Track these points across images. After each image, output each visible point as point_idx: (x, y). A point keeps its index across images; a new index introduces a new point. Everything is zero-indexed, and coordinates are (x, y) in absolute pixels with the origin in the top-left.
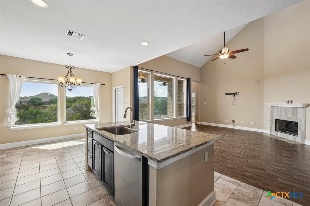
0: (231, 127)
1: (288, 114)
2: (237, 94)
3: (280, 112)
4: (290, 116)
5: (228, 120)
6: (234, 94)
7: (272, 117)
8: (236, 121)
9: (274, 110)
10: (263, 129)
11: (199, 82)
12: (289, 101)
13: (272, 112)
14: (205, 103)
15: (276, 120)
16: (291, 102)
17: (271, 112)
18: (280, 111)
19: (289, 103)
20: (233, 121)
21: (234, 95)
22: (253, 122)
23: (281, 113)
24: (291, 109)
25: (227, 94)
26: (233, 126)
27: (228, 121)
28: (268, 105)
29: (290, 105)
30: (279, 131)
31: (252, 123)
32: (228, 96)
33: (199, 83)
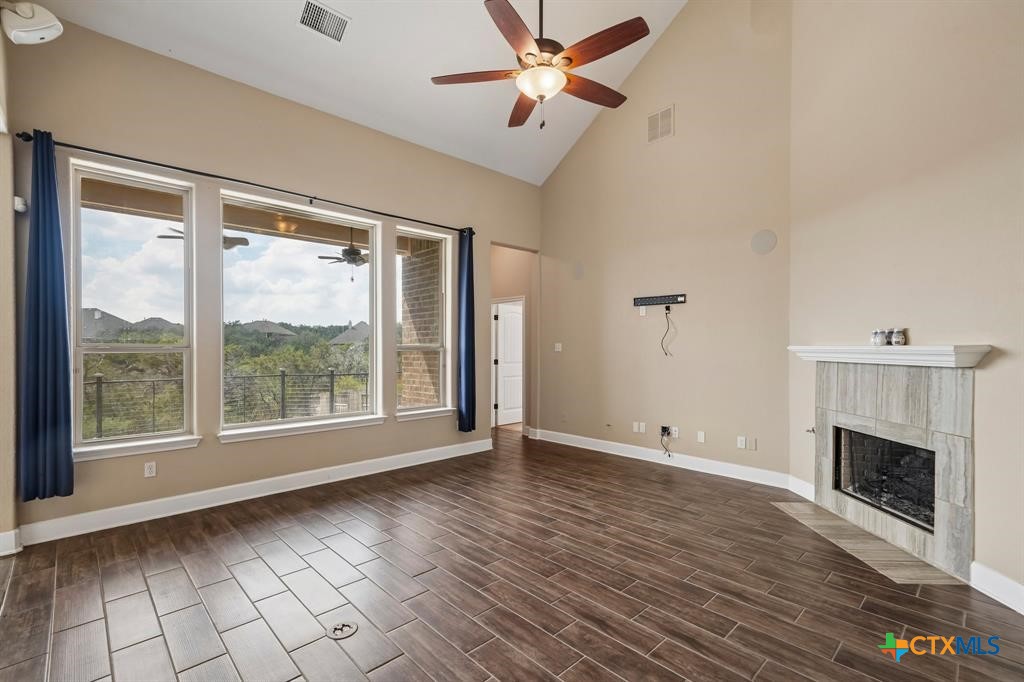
0: (654, 456)
1: (888, 402)
2: (680, 299)
3: (855, 391)
4: (897, 418)
5: (643, 424)
6: (669, 301)
7: (821, 414)
8: (674, 430)
9: (828, 377)
10: (788, 473)
11: (535, 252)
12: (891, 333)
13: (822, 393)
14: (559, 347)
15: (838, 431)
16: (900, 339)
17: (819, 392)
18: (856, 385)
19: (889, 343)
20: (665, 430)
21: (668, 308)
22: (743, 439)
23: (859, 394)
24: (902, 378)
25: (638, 302)
26: (661, 452)
27: (643, 430)
28: (807, 352)
29: (897, 355)
30: (850, 489)
31: (741, 442)
32: (643, 309)
33: (536, 256)
